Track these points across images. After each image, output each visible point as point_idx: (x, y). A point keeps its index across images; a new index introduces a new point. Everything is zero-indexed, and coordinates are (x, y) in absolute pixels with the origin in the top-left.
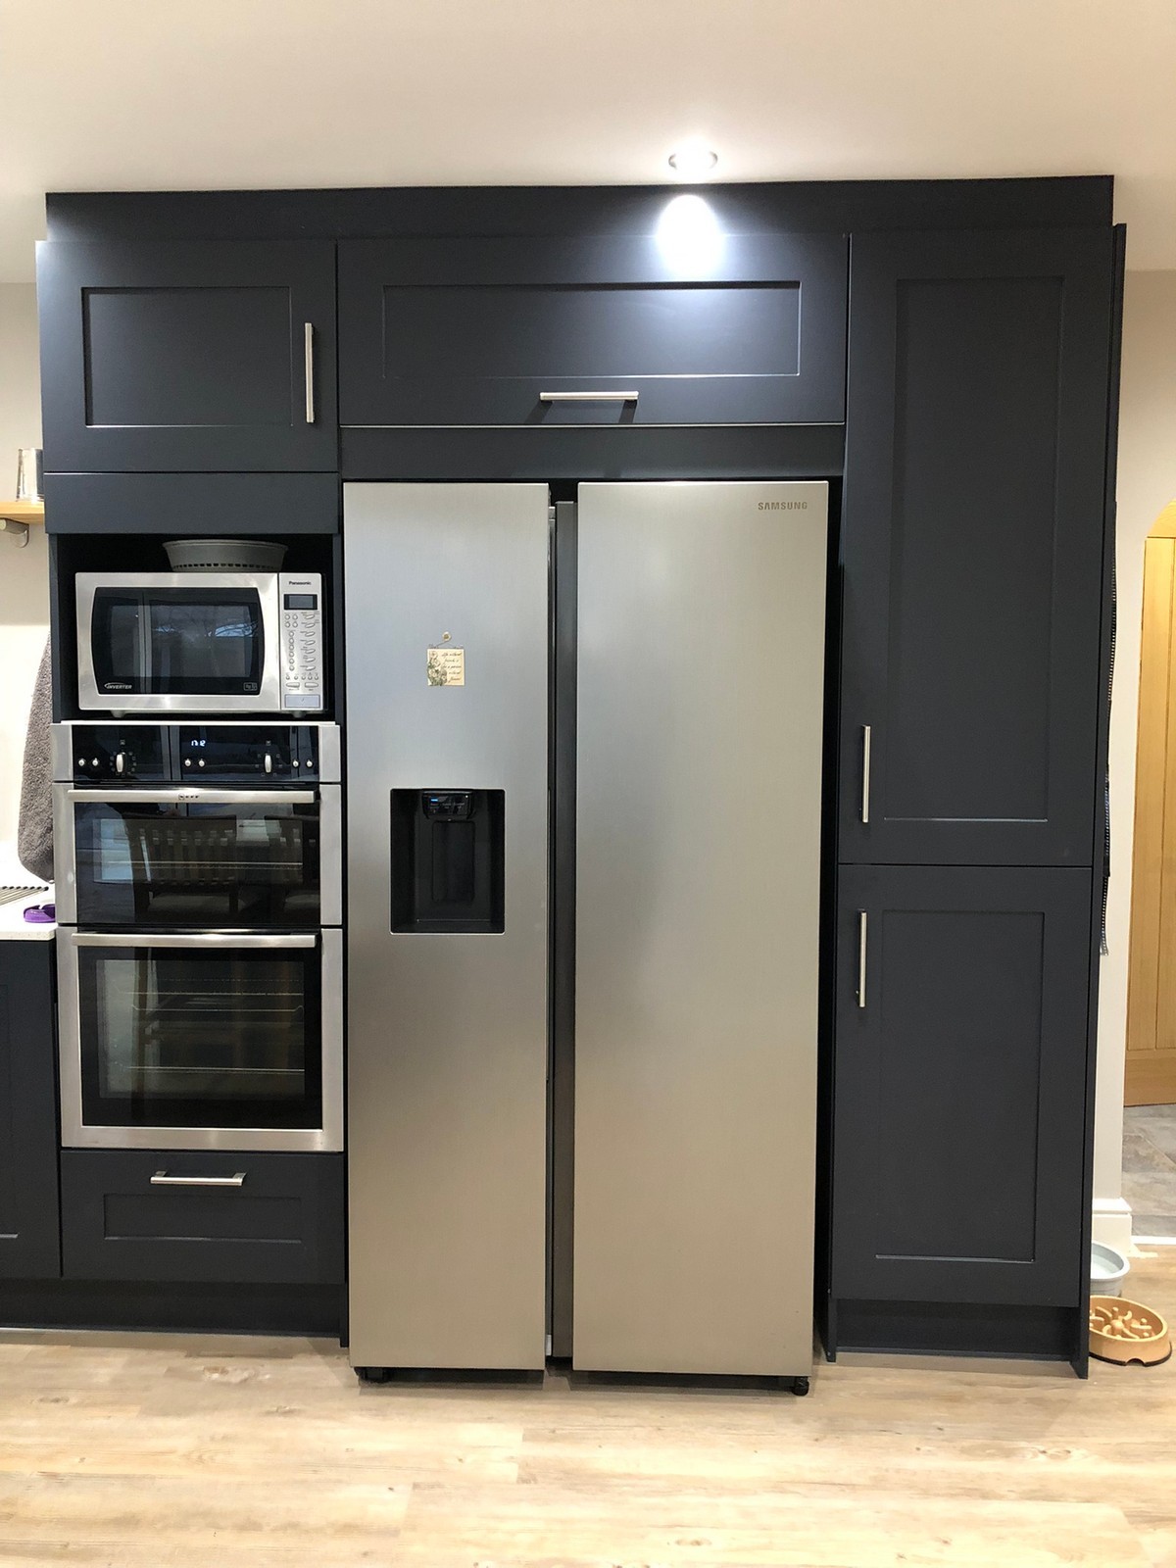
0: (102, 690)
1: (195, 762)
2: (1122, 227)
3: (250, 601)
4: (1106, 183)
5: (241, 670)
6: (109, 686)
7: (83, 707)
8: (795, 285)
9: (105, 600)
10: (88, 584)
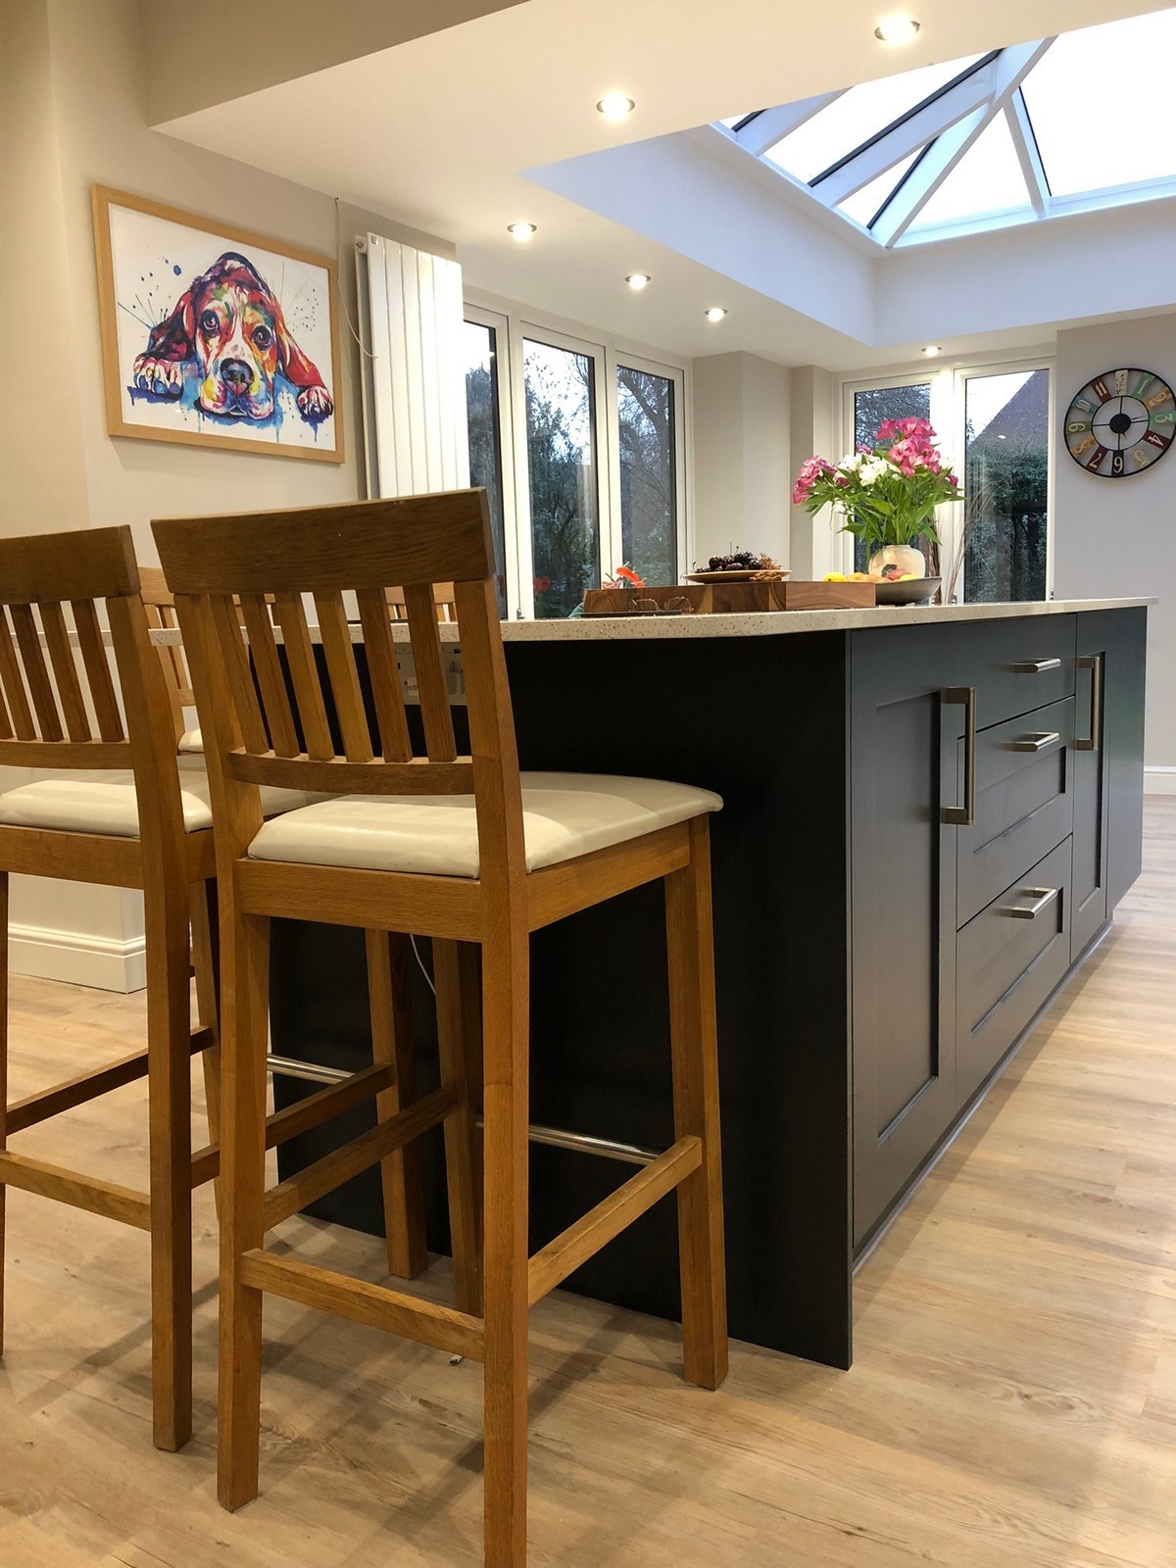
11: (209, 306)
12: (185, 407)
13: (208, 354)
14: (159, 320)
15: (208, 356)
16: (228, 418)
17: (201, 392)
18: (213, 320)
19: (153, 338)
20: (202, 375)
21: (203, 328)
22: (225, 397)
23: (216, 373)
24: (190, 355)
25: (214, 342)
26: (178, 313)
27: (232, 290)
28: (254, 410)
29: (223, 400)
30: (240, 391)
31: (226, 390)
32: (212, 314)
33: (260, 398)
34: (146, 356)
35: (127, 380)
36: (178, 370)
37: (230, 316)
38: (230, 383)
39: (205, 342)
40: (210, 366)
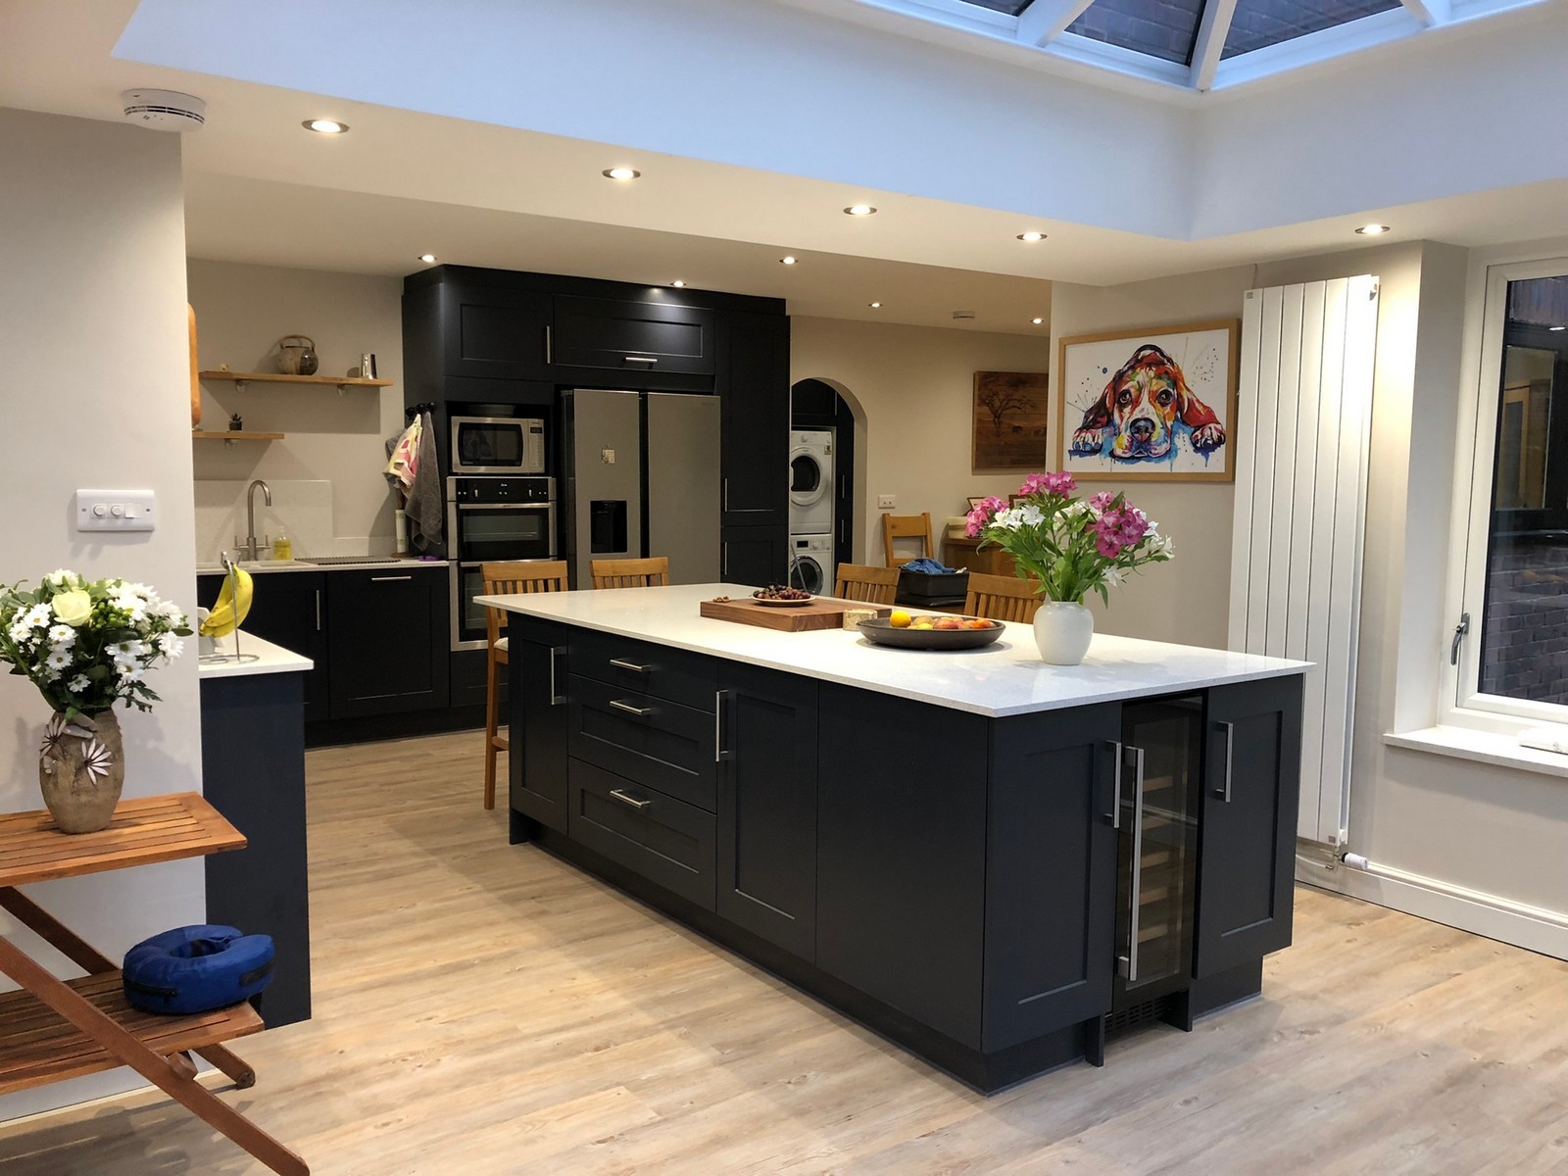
0: (462, 464)
1: (503, 494)
2: (789, 317)
3: (517, 428)
4: (782, 302)
5: (514, 457)
6: (464, 463)
7: (454, 471)
8: (700, 326)
9: (463, 426)
10: (456, 420)
11: (1125, 388)
12: (1103, 456)
13: (1122, 418)
14: (1090, 405)
15: (1122, 421)
16: (1133, 459)
17: (1115, 445)
18: (1128, 396)
19: (1086, 417)
20: (1117, 434)
21: (1119, 402)
22: (1131, 445)
23: (1126, 431)
24: (1110, 422)
25: (1127, 410)
26: (1103, 398)
27: (1143, 371)
28: (1153, 451)
29: (1129, 448)
30: (1144, 439)
31: (1132, 441)
32: (1128, 391)
33: (1159, 441)
34: (1080, 430)
35: (1069, 446)
36: (1100, 434)
37: (1140, 390)
38: (1136, 435)
39: (1121, 411)
40: (1123, 426)
